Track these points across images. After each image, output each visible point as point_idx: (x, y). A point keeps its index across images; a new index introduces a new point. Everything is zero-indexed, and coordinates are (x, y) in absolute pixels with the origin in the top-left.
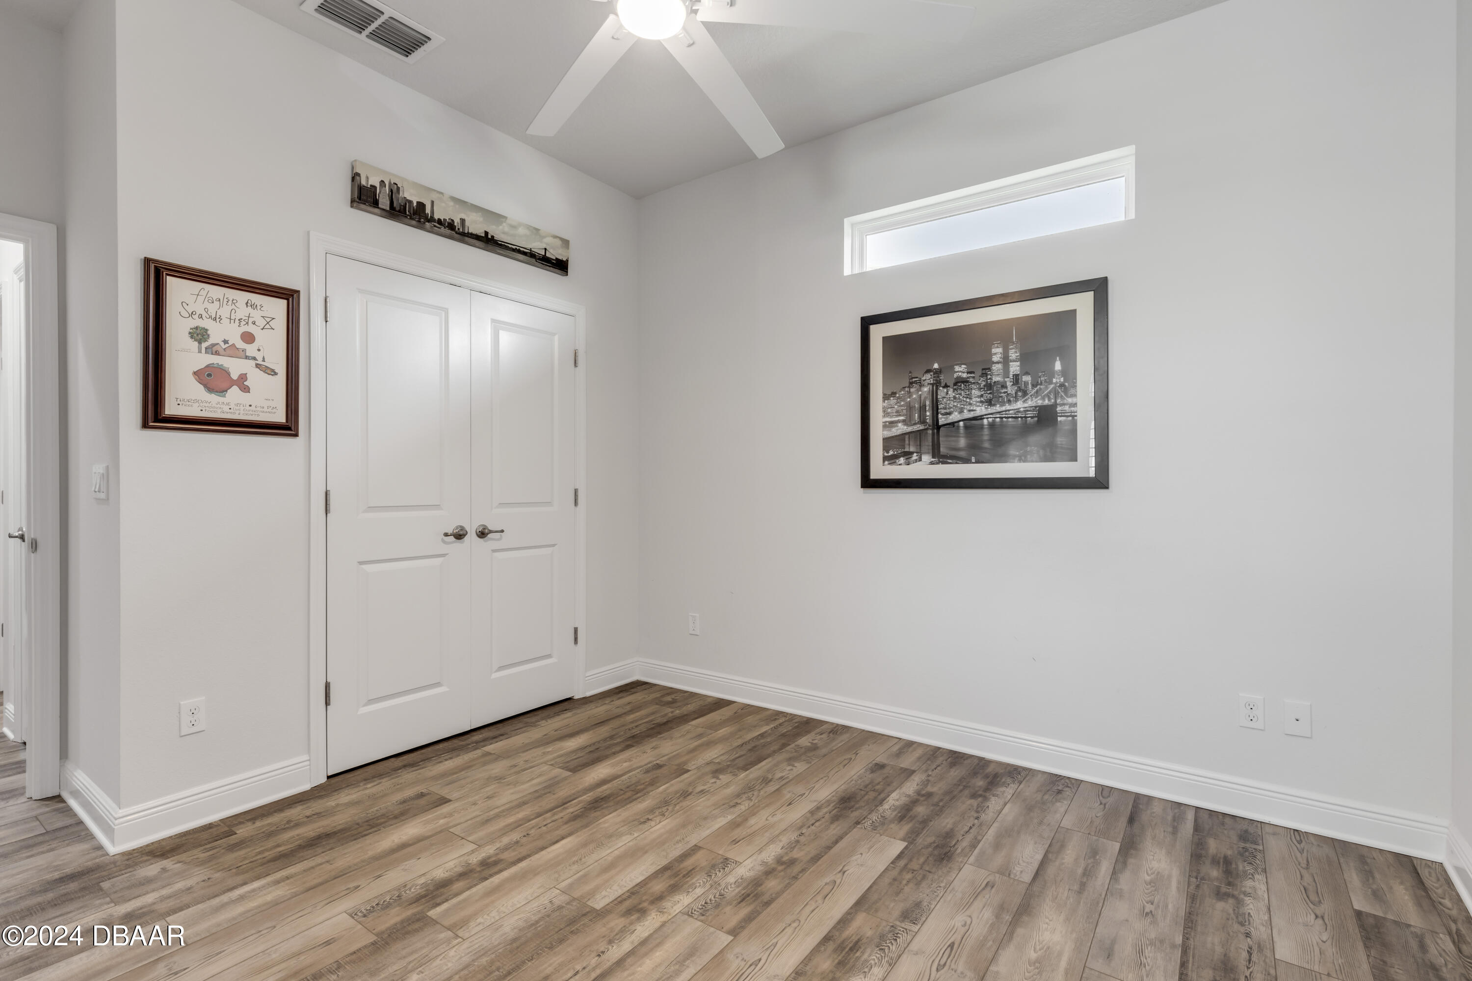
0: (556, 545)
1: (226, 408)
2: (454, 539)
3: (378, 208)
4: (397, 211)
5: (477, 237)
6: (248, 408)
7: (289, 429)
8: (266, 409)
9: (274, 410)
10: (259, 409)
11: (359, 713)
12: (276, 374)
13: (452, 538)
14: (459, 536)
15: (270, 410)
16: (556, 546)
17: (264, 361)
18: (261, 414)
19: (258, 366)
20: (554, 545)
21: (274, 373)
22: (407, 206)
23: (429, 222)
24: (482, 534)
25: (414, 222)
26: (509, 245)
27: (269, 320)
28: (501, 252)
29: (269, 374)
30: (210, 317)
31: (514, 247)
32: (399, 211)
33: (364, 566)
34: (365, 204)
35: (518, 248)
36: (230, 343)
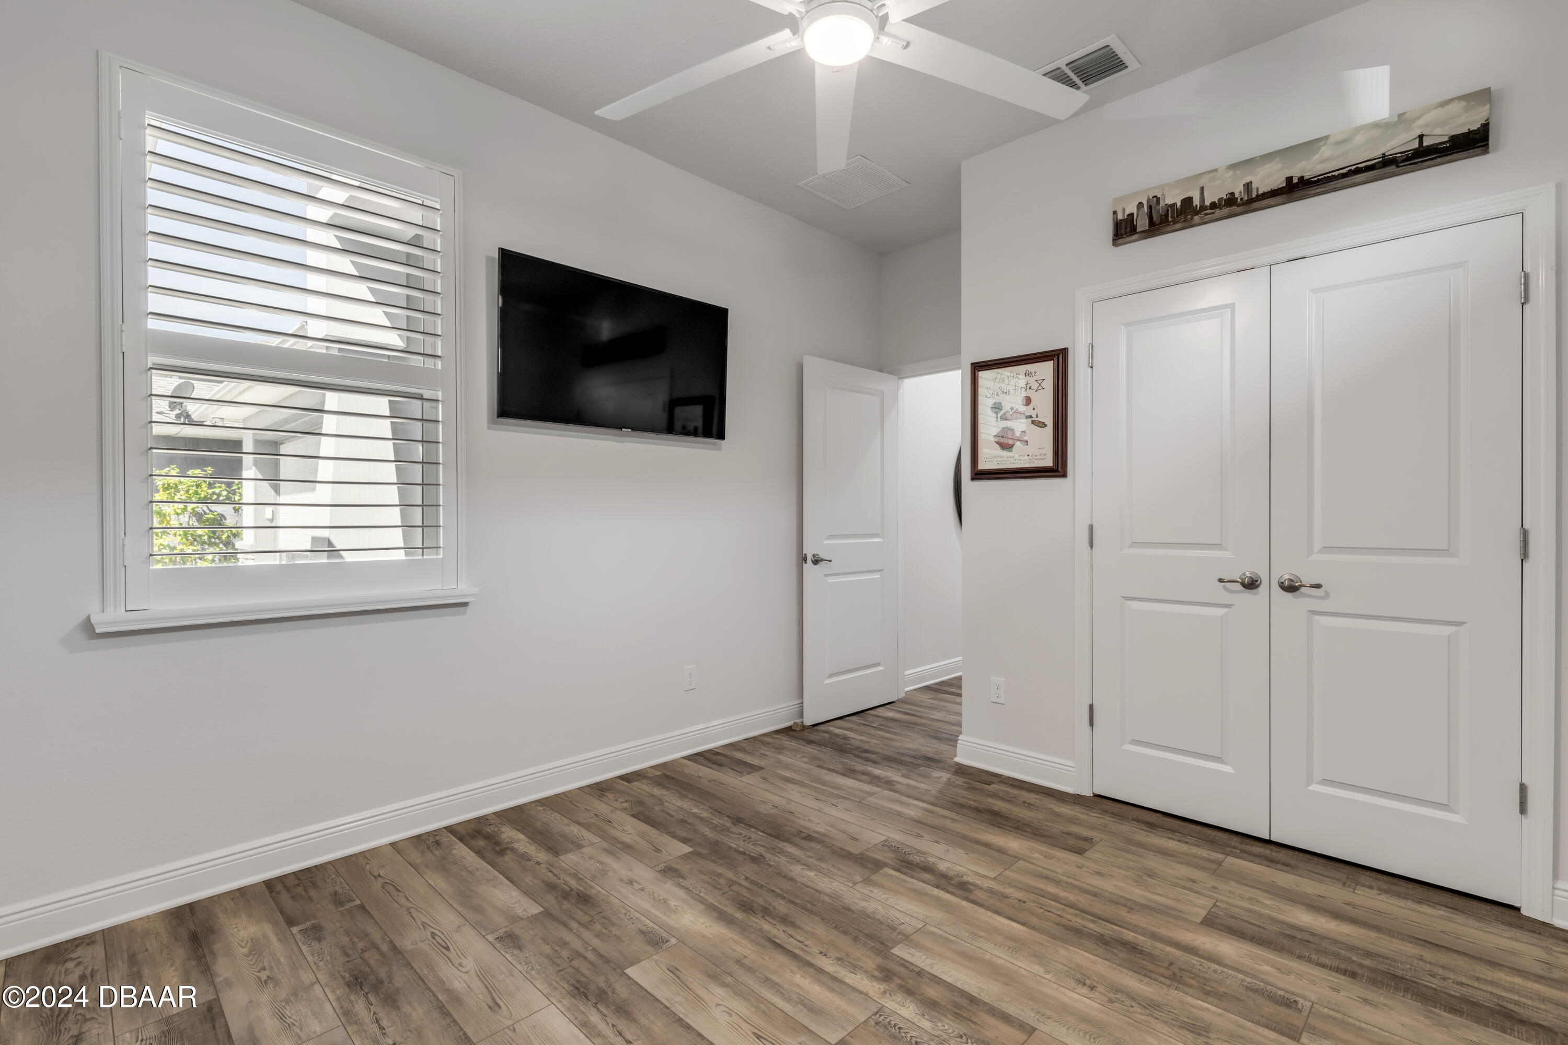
0: (1465, 623)
1: (1012, 460)
2: (1242, 588)
3: (1137, 233)
4: (1158, 225)
5: (1274, 193)
6: (1027, 458)
7: (1057, 471)
8: (1038, 457)
9: (1045, 456)
10: (1034, 457)
11: (1123, 748)
12: (1046, 426)
13: (1238, 587)
14: (1251, 585)
15: (1042, 457)
16: (1465, 626)
17: (1037, 417)
18: (1035, 461)
19: (1033, 422)
20: (1459, 624)
21: (1042, 425)
22: (1170, 212)
23: (1197, 214)
24: (1291, 588)
25: (1178, 226)
26: (1334, 174)
27: (1040, 382)
28: (1318, 191)
29: (1041, 427)
30: (1003, 392)
31: (1344, 171)
32: (1160, 223)
33: (1129, 602)
34: (1122, 237)
35: (1353, 168)
36: (1015, 409)
